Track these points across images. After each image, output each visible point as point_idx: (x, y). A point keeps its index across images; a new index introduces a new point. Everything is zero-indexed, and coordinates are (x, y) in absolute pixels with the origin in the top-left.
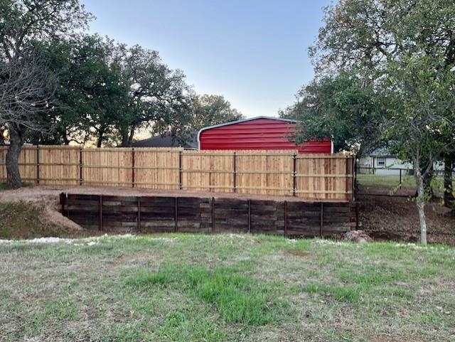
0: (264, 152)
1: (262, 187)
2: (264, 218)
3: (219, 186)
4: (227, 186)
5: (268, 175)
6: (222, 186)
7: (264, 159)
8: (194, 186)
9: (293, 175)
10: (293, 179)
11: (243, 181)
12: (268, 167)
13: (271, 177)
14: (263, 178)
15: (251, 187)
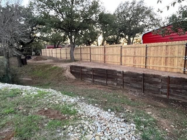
0: (164, 43)
1: (162, 66)
2: (152, 86)
3: (138, 64)
4: (142, 64)
5: (167, 58)
6: (139, 64)
7: (164, 48)
8: (127, 63)
9: (184, 59)
10: (184, 61)
11: (151, 62)
12: (167, 53)
13: (169, 59)
14: (163, 60)
15: (155, 65)
